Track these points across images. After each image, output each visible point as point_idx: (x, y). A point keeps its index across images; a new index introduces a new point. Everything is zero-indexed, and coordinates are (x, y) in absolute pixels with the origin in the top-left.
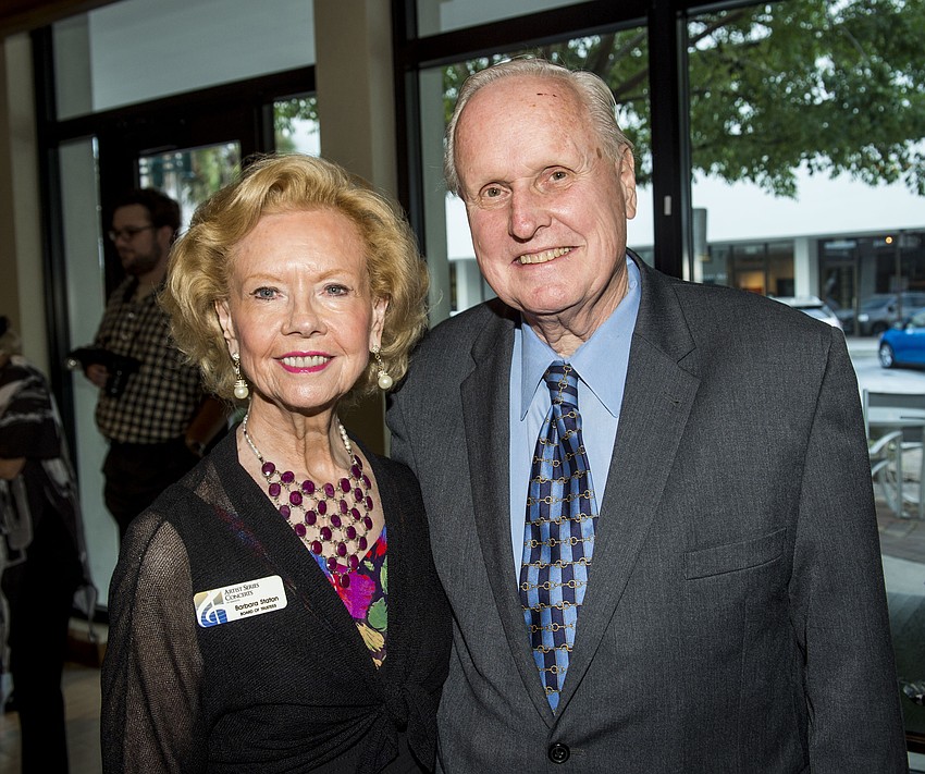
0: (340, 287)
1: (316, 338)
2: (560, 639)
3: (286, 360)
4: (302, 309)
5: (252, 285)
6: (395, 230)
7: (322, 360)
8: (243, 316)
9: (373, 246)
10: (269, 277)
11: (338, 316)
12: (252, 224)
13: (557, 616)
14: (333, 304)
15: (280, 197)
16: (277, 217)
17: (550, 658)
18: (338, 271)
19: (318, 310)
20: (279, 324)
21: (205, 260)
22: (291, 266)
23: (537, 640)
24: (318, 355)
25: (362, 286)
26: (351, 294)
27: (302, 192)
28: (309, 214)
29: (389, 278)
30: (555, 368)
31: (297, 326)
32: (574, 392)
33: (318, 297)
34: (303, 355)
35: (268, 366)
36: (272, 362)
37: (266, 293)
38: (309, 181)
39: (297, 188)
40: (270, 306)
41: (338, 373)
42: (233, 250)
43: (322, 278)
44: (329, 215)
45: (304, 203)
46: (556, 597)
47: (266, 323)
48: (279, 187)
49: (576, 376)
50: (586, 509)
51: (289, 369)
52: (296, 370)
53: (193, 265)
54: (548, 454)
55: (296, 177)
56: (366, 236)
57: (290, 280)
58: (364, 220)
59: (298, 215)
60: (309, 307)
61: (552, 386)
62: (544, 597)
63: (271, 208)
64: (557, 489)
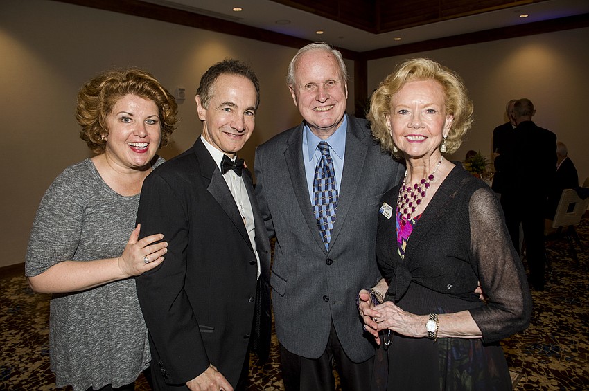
0: (433, 111)
1: (421, 130)
2: (327, 227)
3: (409, 137)
4: (416, 119)
5: (398, 109)
6: (458, 88)
7: (422, 138)
8: (394, 120)
9: (448, 95)
10: (405, 106)
11: (430, 121)
12: (401, 87)
13: (325, 220)
14: (430, 117)
15: (412, 76)
16: (411, 83)
17: (324, 233)
18: (432, 104)
19: (422, 119)
20: (406, 124)
21: (383, 99)
22: (414, 102)
23: (320, 228)
24: (421, 136)
25: (441, 110)
26: (437, 113)
27: (421, 74)
28: (423, 82)
29: (453, 107)
30: (321, 144)
31: (413, 125)
32: (328, 150)
33: (423, 114)
34: (415, 136)
35: (402, 139)
36: (403, 137)
37: (404, 112)
38: (424, 69)
39: (419, 72)
40: (405, 117)
41: (428, 144)
42: (393, 96)
43: (425, 106)
44: (432, 82)
45: (421, 78)
46: (325, 215)
47: (402, 123)
48: (412, 72)
49: (329, 145)
50: (334, 187)
51: (409, 141)
52: (412, 141)
53: (379, 102)
54: (320, 170)
55: (419, 68)
56: (445, 90)
57: (413, 107)
58: (446, 84)
59: (418, 82)
60: (419, 118)
61: (321, 150)
62: (321, 215)
63: (409, 80)
64: (323, 182)
